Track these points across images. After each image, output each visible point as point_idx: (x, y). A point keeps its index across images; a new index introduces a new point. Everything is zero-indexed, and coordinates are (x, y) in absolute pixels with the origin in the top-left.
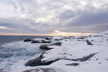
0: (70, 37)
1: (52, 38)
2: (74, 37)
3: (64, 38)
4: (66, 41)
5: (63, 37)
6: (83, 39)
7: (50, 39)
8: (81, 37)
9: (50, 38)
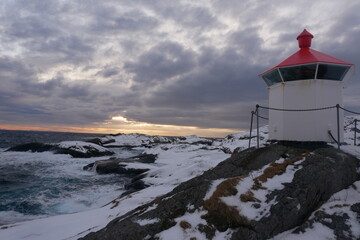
0: (169, 137)
1: (114, 141)
2: (184, 139)
3: (150, 143)
4: (166, 149)
5: (150, 137)
6: (210, 144)
7: (107, 142)
8: (204, 140)
9: (104, 139)
